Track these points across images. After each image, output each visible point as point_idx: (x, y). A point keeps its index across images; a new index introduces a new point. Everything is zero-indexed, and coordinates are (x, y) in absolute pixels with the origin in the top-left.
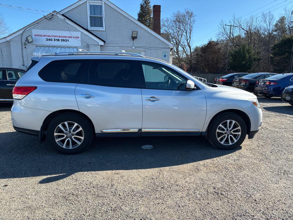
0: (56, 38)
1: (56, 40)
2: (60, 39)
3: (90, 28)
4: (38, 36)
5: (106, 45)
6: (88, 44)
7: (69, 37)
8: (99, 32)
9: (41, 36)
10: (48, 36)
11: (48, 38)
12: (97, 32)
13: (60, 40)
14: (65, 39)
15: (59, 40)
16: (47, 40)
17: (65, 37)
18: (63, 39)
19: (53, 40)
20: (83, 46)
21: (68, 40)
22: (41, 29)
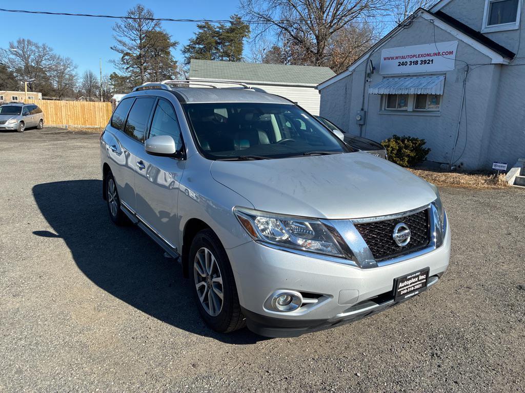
0: (414, 59)
1: (413, 64)
2: (419, 60)
3: (485, 29)
4: (389, 59)
5: (515, 61)
6: (467, 65)
7: (435, 54)
8: (505, 35)
9: (392, 58)
10: (403, 58)
11: (402, 61)
12: (500, 35)
13: (419, 62)
14: (427, 58)
15: (416, 63)
16: (399, 65)
17: (428, 55)
18: (423, 59)
19: (409, 63)
20: (458, 70)
21: (432, 60)
22: (395, 46)
